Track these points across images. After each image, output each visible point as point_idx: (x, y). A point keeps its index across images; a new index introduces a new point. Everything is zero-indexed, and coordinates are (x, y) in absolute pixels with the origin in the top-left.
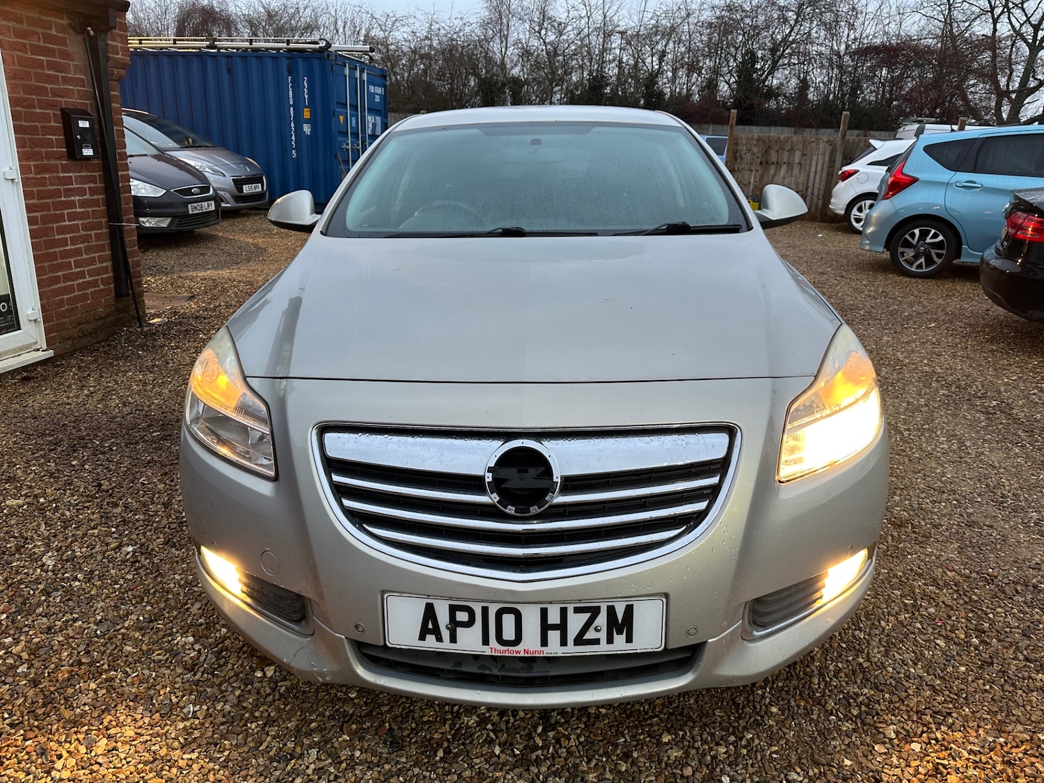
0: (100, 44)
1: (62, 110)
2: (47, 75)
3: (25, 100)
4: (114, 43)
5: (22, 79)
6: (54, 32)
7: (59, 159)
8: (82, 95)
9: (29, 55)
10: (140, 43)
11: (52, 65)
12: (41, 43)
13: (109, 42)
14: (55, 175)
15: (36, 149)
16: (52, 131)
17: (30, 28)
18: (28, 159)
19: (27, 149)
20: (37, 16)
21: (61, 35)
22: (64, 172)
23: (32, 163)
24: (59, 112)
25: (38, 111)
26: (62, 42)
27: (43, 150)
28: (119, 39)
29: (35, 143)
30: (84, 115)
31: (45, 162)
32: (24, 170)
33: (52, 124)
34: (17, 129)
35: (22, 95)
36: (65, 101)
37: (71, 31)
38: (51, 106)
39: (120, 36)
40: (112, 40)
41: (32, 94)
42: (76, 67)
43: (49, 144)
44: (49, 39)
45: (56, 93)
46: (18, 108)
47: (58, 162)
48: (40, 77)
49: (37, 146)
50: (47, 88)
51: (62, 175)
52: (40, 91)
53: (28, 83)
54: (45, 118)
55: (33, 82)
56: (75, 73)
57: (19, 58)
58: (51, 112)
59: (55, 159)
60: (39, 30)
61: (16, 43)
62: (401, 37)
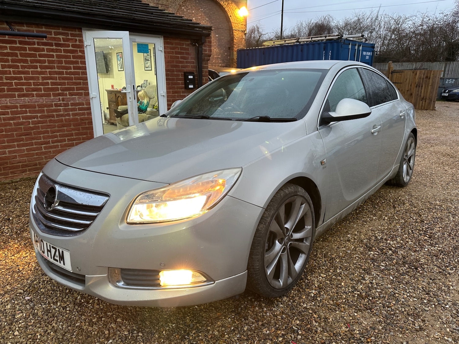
0: (200, 49)
1: (184, 72)
2: (180, 61)
3: (171, 70)
4: (205, 48)
5: (170, 63)
6: (184, 46)
7: (182, 89)
8: (192, 67)
9: (174, 55)
10: (274, 43)
11: (182, 58)
12: (179, 51)
13: (203, 48)
14: (179, 94)
15: (173, 86)
16: (180, 80)
17: (175, 46)
18: (170, 89)
19: (170, 86)
20: (179, 42)
21: (187, 47)
22: (183, 93)
23: (171, 90)
24: (183, 73)
25: (175, 73)
26: (188, 49)
27: (176, 86)
28: (207, 46)
29: (173, 84)
30: (191, 73)
31: (176, 90)
32: (168, 92)
33: (180, 77)
34: (167, 79)
35: (170, 68)
36: (185, 70)
37: (191, 46)
38: (180, 71)
39: (208, 45)
40: (204, 47)
41: (174, 68)
42: (191, 57)
43: (179, 84)
44: (182, 49)
45: (182, 67)
46: (168, 73)
47: (181, 90)
48: (177, 62)
49: (174, 85)
50: (179, 65)
51: (182, 94)
52: (176, 66)
53: (173, 64)
54: (178, 75)
55: (175, 64)
56: (191, 59)
57: (171, 56)
58: (180, 73)
59: (180, 89)
60: (179, 46)
61: (170, 51)
62: (408, 26)
